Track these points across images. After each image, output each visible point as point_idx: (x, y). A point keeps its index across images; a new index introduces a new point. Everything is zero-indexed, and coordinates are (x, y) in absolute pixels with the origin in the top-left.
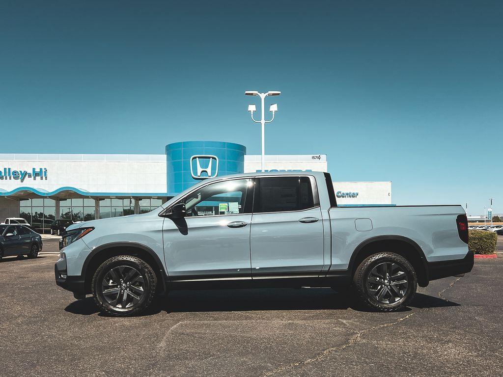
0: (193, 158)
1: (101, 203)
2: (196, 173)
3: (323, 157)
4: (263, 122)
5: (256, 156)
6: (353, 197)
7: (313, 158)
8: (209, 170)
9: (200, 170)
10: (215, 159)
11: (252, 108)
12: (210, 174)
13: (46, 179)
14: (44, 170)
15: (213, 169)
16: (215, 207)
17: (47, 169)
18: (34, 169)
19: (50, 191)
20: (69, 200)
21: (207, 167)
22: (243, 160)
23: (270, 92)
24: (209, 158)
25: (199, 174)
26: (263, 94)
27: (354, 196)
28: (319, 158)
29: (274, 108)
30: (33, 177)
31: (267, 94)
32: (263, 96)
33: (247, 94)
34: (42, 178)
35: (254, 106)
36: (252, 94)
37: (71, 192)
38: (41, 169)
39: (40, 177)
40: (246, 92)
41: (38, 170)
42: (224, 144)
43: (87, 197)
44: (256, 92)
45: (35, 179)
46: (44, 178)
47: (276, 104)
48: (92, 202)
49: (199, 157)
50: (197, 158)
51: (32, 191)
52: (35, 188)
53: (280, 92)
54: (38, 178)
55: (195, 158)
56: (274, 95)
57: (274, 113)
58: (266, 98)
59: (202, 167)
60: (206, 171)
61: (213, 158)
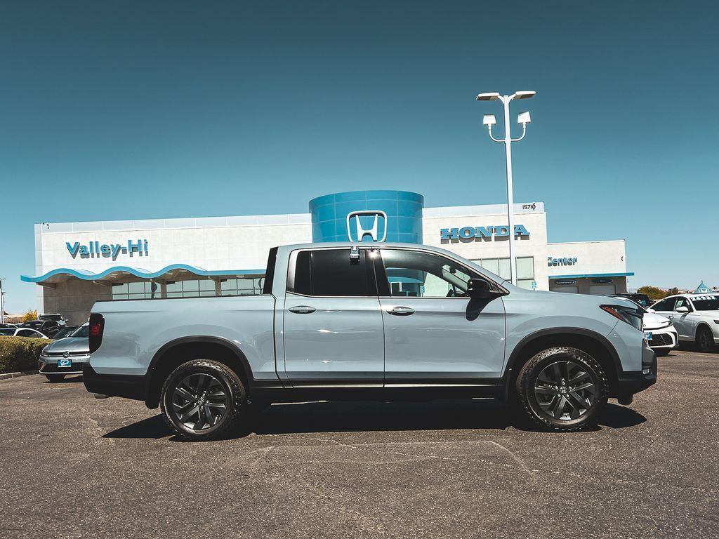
0: (351, 216)
1: (224, 285)
2: (355, 237)
3: (540, 206)
4: (508, 140)
5: (439, 208)
6: (570, 264)
7: (525, 207)
8: (374, 232)
9: (361, 232)
10: (383, 215)
11: (489, 120)
12: (375, 238)
13: (147, 255)
14: (143, 243)
15: (380, 230)
17: (148, 241)
18: (130, 241)
19: (153, 271)
20: (178, 284)
21: (371, 228)
22: (420, 216)
23: (518, 93)
24: (374, 214)
25: (360, 238)
26: (506, 97)
27: (570, 262)
28: (533, 207)
29: (525, 118)
30: (128, 253)
31: (514, 95)
32: (506, 100)
33: (480, 98)
34: (141, 253)
35: (493, 117)
36: (488, 98)
37: (182, 271)
38: (139, 241)
39: (138, 253)
40: (480, 95)
41: (135, 243)
42: (394, 194)
43: (205, 278)
44: (497, 94)
45: (131, 256)
46: (144, 253)
47: (528, 113)
48: (211, 284)
49: (359, 215)
50: (357, 216)
51: (130, 272)
52: (133, 267)
53: (534, 92)
54: (136, 254)
55: (354, 215)
56: (524, 96)
57: (524, 127)
58: (511, 103)
59: (363, 228)
60: (370, 234)
61: (380, 215)
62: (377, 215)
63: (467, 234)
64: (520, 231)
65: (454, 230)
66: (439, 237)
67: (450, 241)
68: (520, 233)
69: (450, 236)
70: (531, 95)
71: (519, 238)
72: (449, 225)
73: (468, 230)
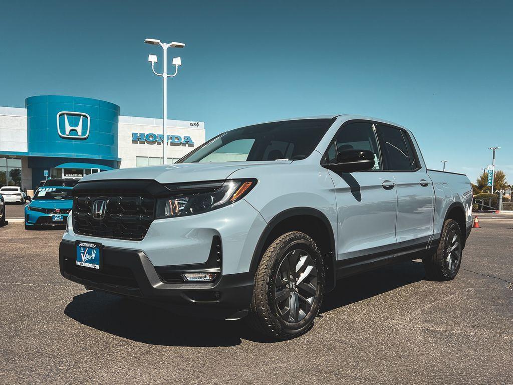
0: (61, 115)
2: (63, 131)
4: (165, 75)
7: (192, 124)
8: (79, 129)
9: (68, 128)
10: (87, 117)
11: (153, 58)
12: (80, 133)
15: (84, 128)
16: (86, 170)
21: (77, 126)
22: (117, 121)
23: (173, 43)
24: (80, 115)
25: (67, 132)
26: (165, 44)
28: (197, 125)
29: (177, 61)
31: (171, 44)
32: (165, 46)
33: (147, 42)
35: (155, 56)
36: (153, 43)
40: (147, 40)
42: (97, 102)
44: (159, 41)
47: (180, 58)
49: (67, 114)
50: (65, 115)
53: (184, 45)
55: (63, 114)
56: (177, 46)
57: (177, 67)
58: (168, 49)
59: (71, 125)
60: (76, 130)
61: (84, 116)
62: (82, 116)
63: (151, 139)
64: (187, 141)
65: (142, 135)
66: (131, 138)
67: (139, 142)
68: (188, 142)
69: (139, 139)
70: (182, 46)
71: (187, 145)
72: (139, 131)
73: (153, 136)
